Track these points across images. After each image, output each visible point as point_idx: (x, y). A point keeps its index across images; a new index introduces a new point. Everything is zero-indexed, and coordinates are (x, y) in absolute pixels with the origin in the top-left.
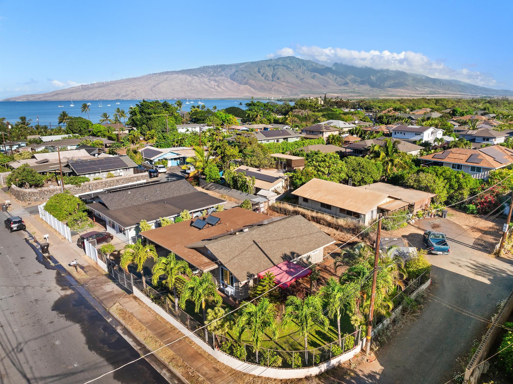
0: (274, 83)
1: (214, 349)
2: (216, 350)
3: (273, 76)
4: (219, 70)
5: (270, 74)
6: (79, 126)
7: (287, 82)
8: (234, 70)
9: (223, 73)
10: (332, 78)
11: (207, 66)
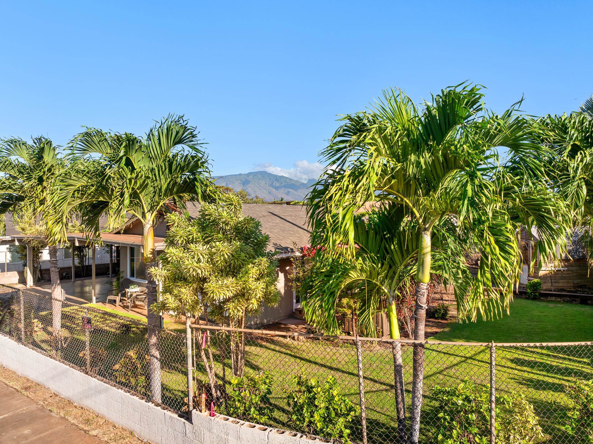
1: (189, 417)
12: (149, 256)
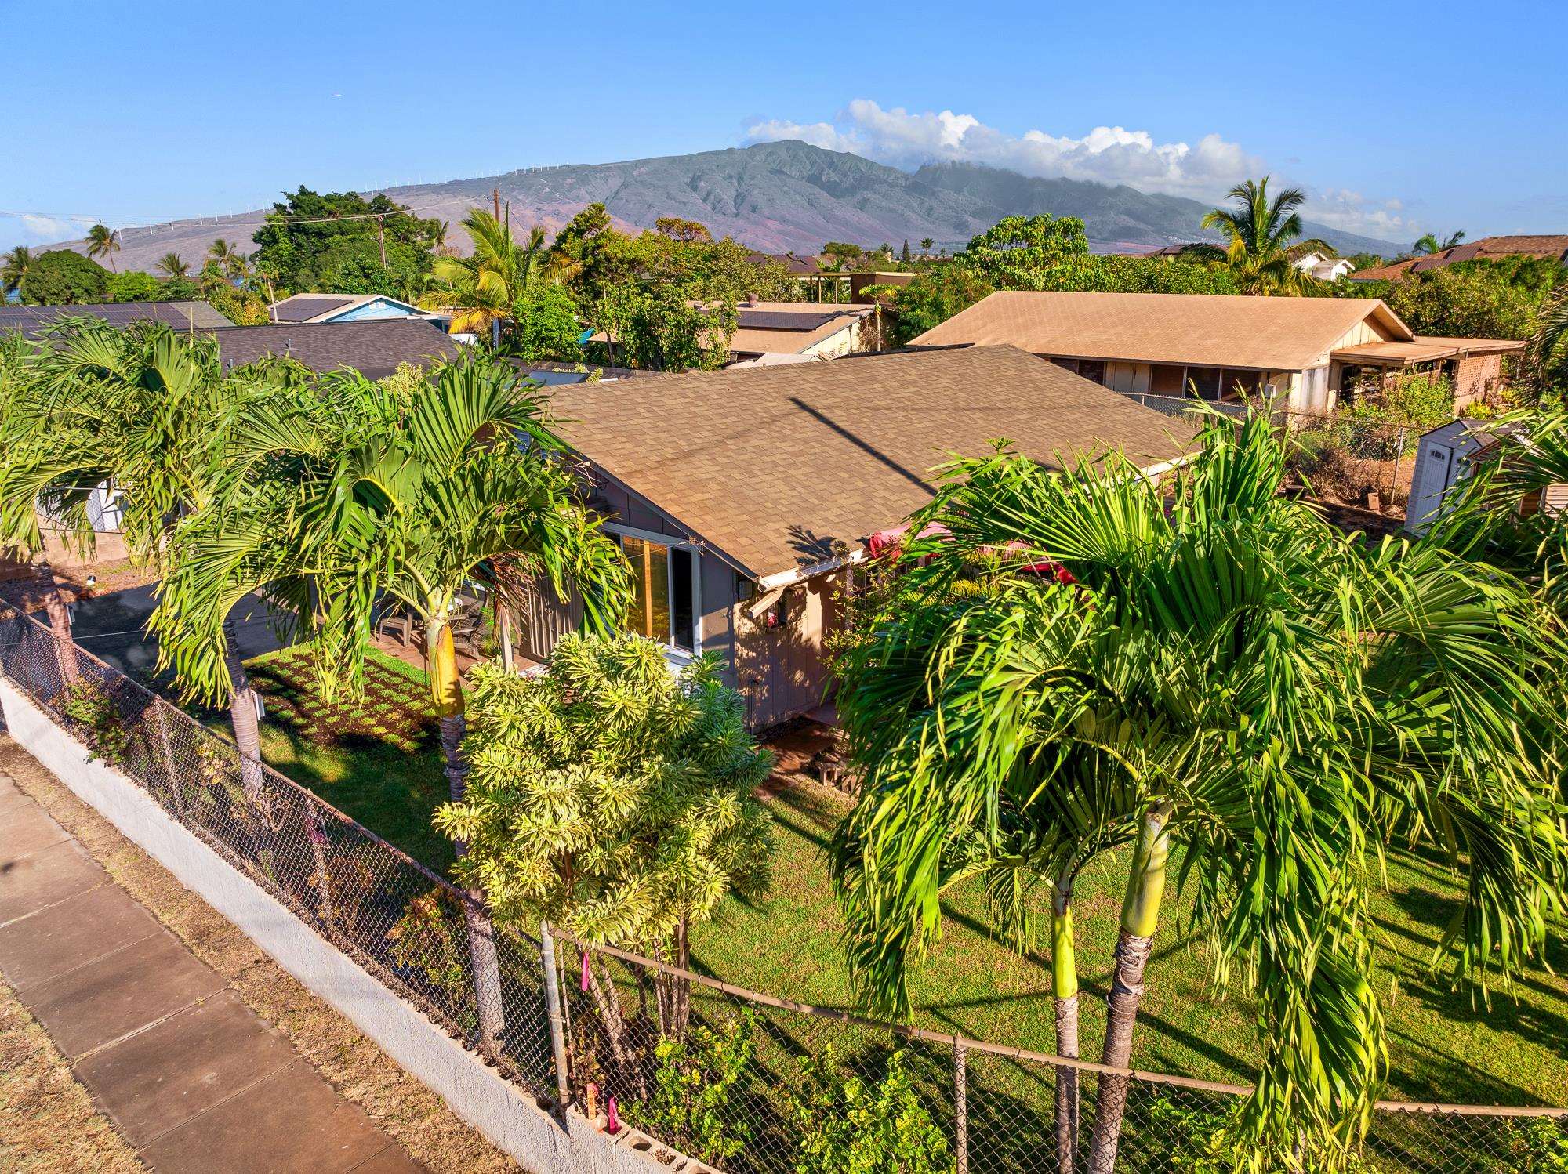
0: (740, 222)
1: (560, 1117)
2: (586, 1123)
3: (740, 199)
4: (569, 181)
5: (728, 195)
6: (67, 281)
7: (783, 220)
8: (615, 182)
9: (583, 192)
10: (917, 208)
11: (530, 171)
12: (446, 701)
